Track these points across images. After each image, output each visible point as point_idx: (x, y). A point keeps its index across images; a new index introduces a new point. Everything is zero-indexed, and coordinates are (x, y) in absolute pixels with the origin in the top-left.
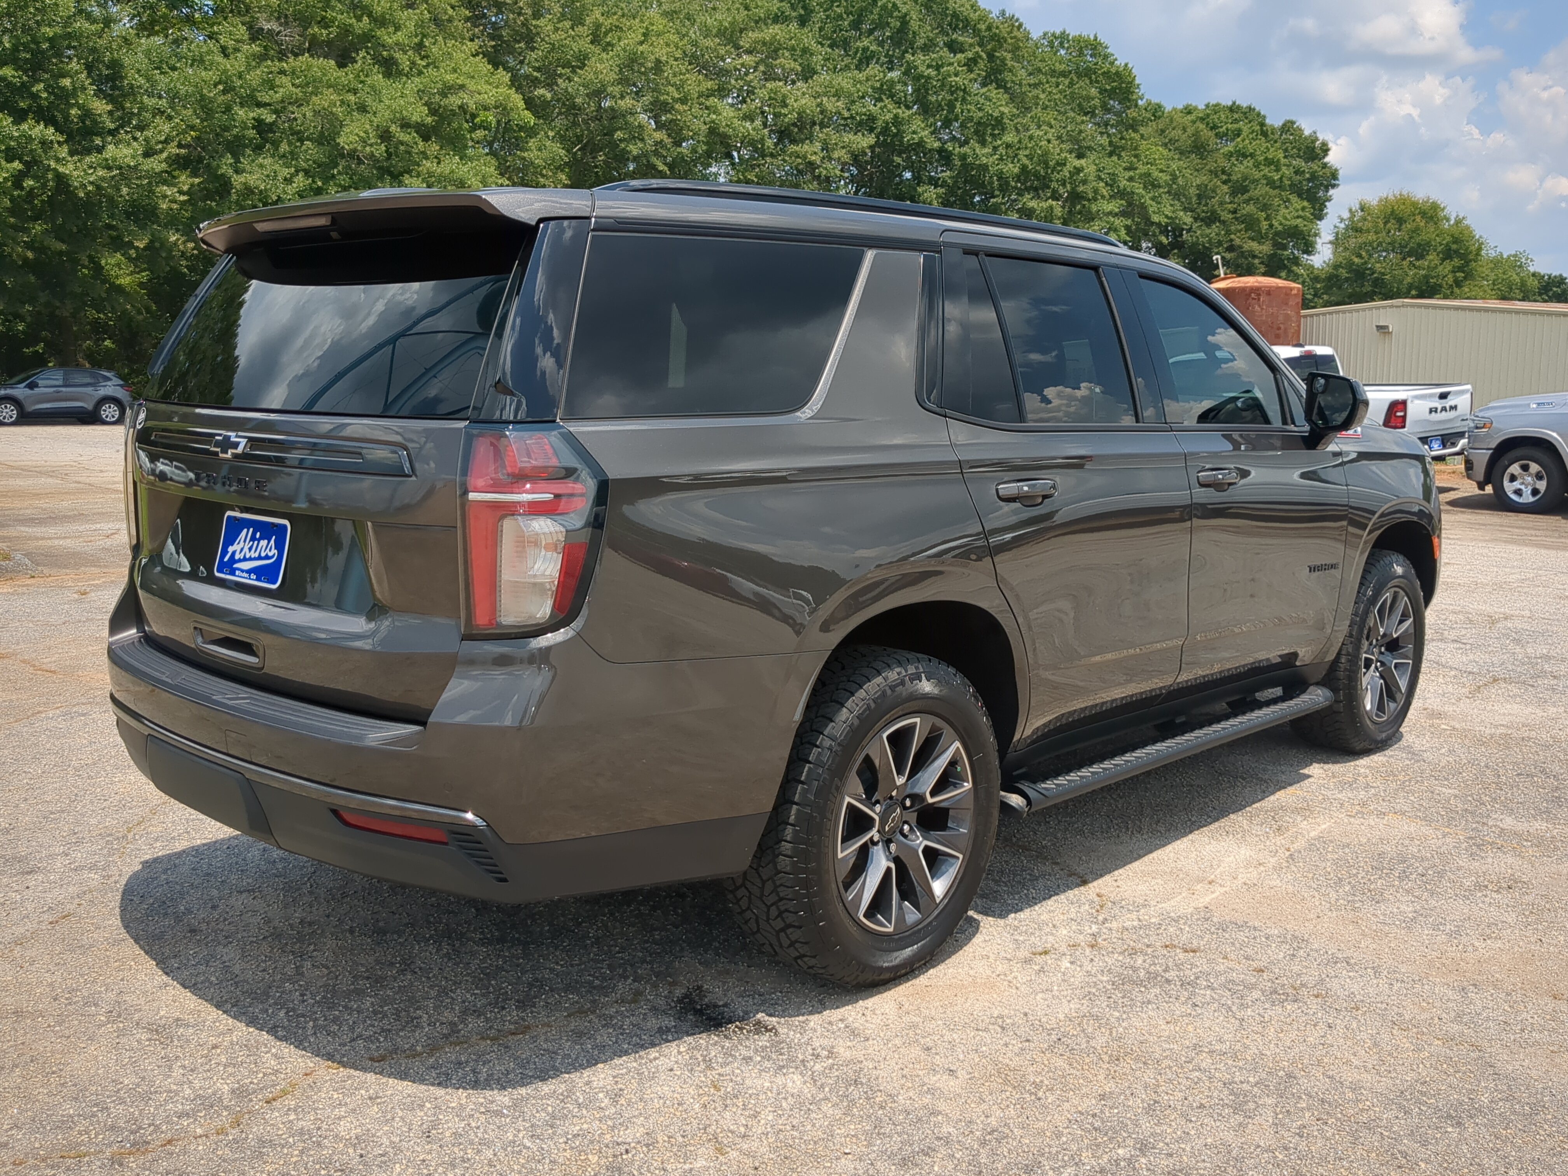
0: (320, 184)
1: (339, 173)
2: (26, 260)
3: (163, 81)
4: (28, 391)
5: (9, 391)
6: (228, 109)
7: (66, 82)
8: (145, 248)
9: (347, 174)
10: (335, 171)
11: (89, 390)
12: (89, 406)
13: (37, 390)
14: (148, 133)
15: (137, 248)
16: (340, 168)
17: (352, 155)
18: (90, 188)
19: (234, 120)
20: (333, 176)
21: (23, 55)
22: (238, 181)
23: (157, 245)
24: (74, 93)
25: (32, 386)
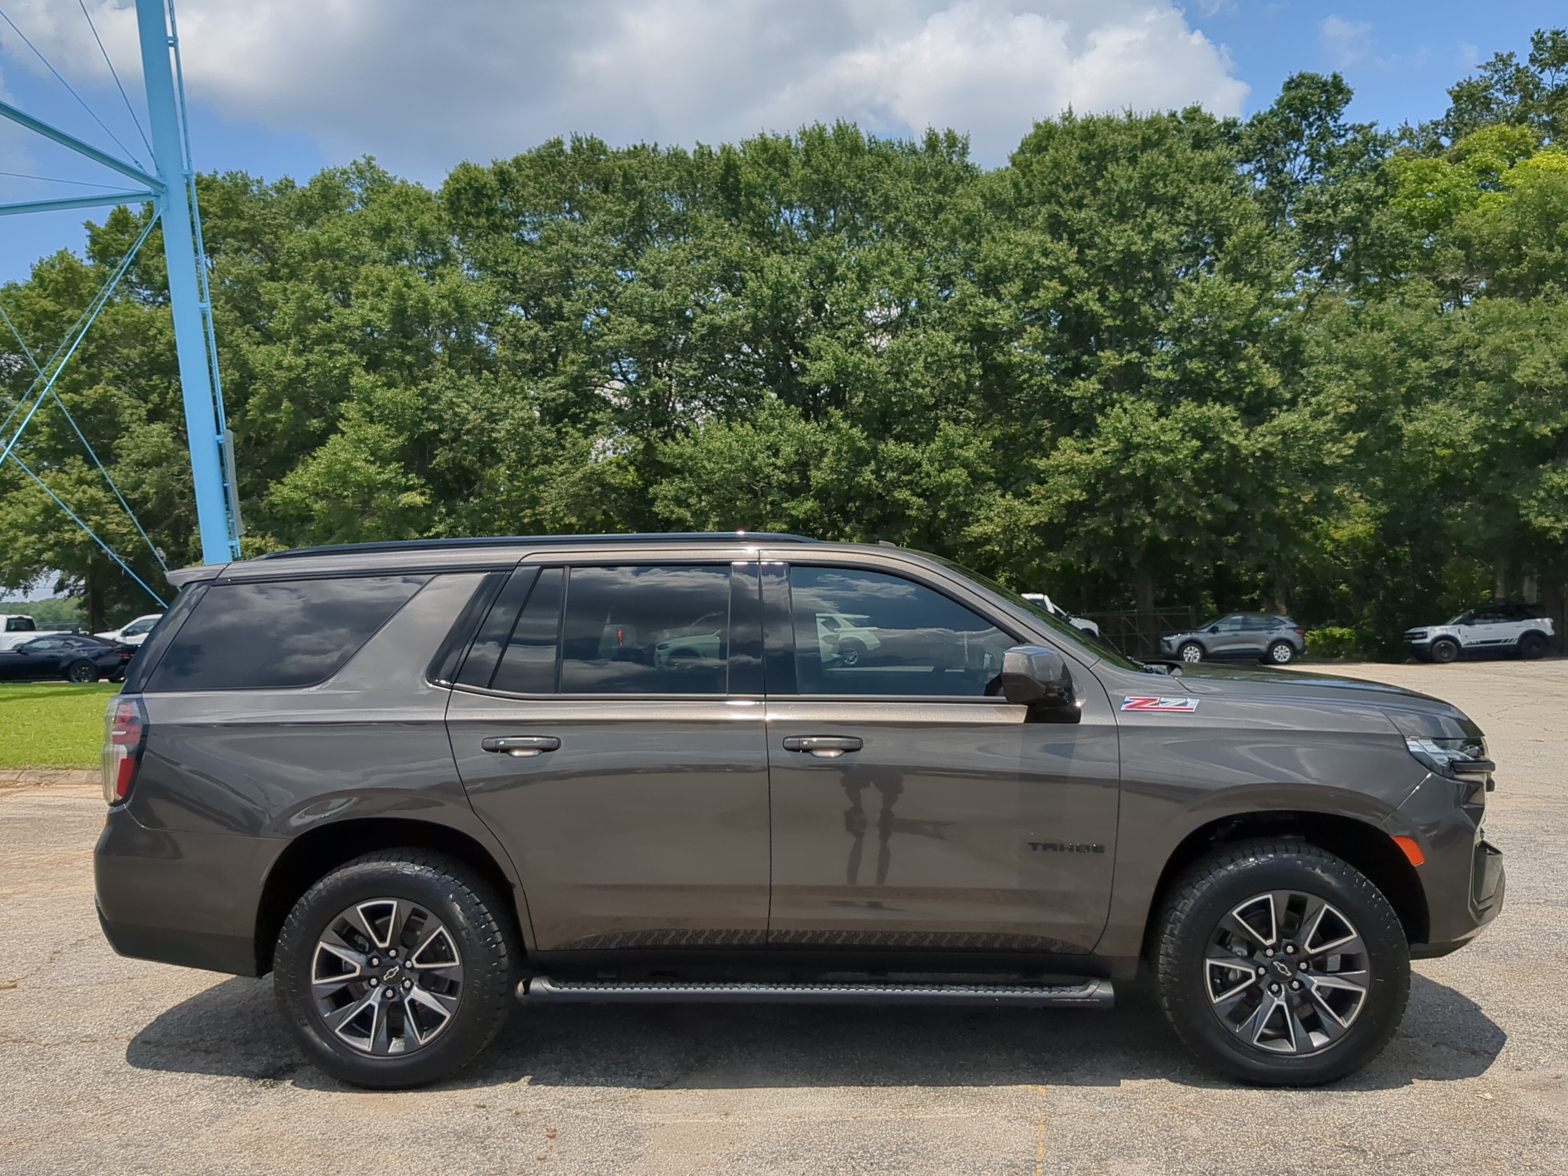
0: (1493, 421)
1: (1516, 407)
2: (1206, 522)
3: (1339, 349)
4: (1211, 635)
5: (1195, 636)
6: (1401, 363)
7: (1242, 366)
8: (1312, 501)
9: (1524, 408)
10: (1511, 407)
11: (1264, 632)
12: (1263, 647)
13: (1218, 635)
14: (1321, 397)
15: (1303, 502)
16: (1517, 402)
17: (1532, 388)
18: (1258, 454)
19: (1408, 372)
20: (1509, 411)
21: (1209, 349)
22: (1408, 428)
23: (1324, 498)
24: (1250, 373)
25: (1214, 630)
